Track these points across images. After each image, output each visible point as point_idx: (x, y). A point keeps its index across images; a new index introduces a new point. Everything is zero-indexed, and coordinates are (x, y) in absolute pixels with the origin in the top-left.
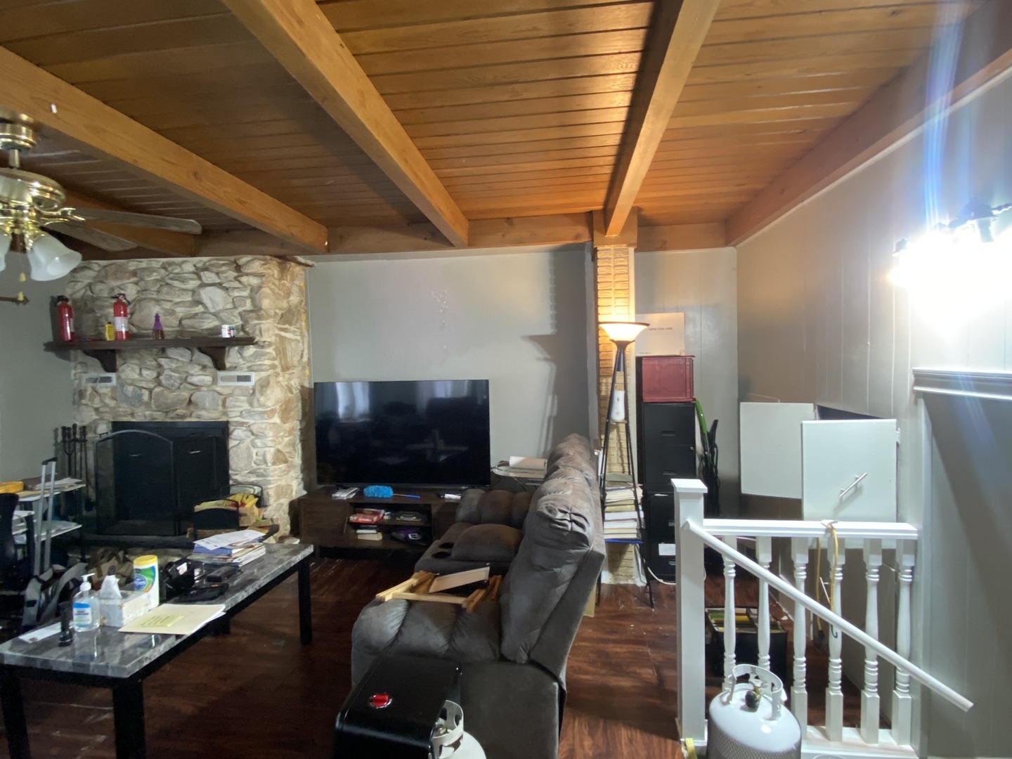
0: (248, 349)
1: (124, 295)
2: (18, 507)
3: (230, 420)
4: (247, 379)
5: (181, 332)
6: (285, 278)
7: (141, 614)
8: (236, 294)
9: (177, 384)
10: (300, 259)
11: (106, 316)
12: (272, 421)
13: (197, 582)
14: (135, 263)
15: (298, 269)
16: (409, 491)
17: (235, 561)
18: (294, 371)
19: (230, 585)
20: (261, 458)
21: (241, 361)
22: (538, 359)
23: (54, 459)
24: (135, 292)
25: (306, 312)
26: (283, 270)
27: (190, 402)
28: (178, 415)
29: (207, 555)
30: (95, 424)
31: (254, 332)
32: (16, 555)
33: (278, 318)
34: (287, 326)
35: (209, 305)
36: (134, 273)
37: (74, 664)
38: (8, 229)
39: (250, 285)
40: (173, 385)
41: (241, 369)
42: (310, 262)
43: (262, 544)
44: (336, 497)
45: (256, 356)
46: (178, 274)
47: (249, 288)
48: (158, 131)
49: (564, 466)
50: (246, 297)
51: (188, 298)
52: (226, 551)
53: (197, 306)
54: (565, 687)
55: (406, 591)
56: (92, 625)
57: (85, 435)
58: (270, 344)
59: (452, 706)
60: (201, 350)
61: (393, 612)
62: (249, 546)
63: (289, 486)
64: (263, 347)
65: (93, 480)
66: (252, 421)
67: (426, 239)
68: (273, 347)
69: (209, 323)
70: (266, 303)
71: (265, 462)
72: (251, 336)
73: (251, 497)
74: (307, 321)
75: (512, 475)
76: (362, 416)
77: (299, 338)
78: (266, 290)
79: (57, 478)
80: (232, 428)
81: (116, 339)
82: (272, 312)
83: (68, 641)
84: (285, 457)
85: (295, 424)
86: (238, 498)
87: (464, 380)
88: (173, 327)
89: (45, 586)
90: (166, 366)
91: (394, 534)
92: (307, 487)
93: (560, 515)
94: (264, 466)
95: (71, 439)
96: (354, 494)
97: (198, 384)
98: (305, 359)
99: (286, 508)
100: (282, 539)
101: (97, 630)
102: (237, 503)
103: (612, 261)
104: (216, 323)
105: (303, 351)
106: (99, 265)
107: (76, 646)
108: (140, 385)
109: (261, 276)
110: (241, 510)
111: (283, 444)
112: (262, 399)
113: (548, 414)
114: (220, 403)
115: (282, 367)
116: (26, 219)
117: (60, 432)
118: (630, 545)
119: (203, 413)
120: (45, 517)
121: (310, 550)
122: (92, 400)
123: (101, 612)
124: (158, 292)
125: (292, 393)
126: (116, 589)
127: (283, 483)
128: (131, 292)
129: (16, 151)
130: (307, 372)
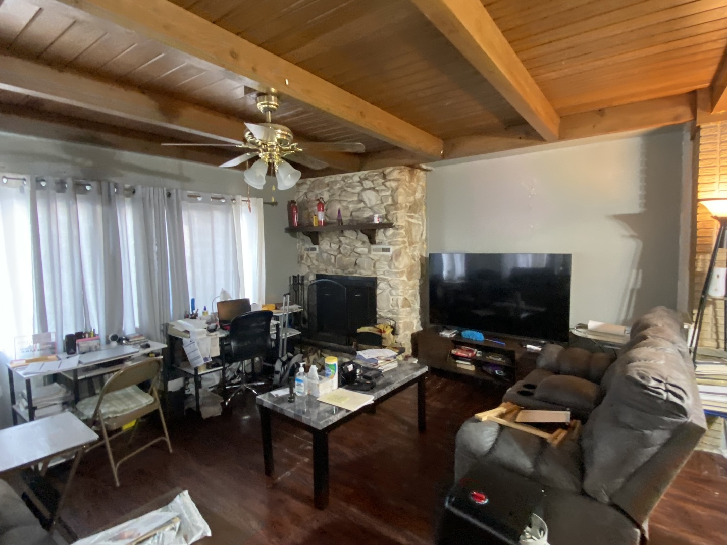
0: (389, 230)
1: (322, 198)
2: (273, 318)
3: (378, 276)
4: (388, 250)
5: (351, 220)
6: (413, 180)
7: (328, 392)
8: (383, 194)
9: (349, 253)
10: (424, 166)
11: (313, 212)
12: (402, 279)
13: (358, 377)
14: (328, 178)
15: (422, 173)
16: (495, 338)
17: (379, 368)
18: (416, 245)
19: (377, 383)
20: (395, 303)
21: (385, 239)
22: (623, 236)
23: (289, 294)
24: (328, 196)
25: (426, 204)
26: (412, 174)
27: (356, 264)
28: (349, 272)
29: (364, 362)
30: (308, 274)
31: (393, 219)
32: (271, 344)
33: (407, 209)
34: (413, 214)
35: (367, 202)
36: (328, 185)
37: (294, 414)
38: (266, 160)
39: (392, 187)
40: (347, 253)
41: (385, 244)
42: (429, 168)
43: (395, 360)
44: (442, 335)
45: (394, 235)
46: (350, 183)
47: (391, 189)
48: (341, 87)
49: (652, 337)
50: (388, 196)
51: (356, 198)
52: (374, 360)
53: (360, 203)
54: (647, 536)
55: (497, 417)
56: (304, 393)
57: (303, 281)
58: (402, 227)
59: (537, 519)
60: (362, 232)
61: (487, 430)
62: (388, 360)
63: (412, 323)
64: (398, 229)
65: (307, 307)
66: (390, 278)
67: (520, 138)
68: (404, 229)
69: (367, 214)
70: (401, 199)
71: (398, 306)
72: (391, 222)
73: (389, 327)
74: (426, 211)
75: (590, 336)
76: (460, 278)
77: (420, 222)
78: (401, 190)
79: (291, 304)
80: (378, 282)
81: (318, 225)
82: (404, 205)
83: (293, 400)
84: (410, 304)
85: (416, 282)
86: (381, 327)
87: (544, 254)
88: (347, 217)
89: (284, 364)
90: (343, 242)
91: (485, 368)
92: (423, 325)
93: (653, 383)
94: (396, 308)
95: (297, 282)
96: (455, 334)
97: (360, 253)
98: (424, 237)
99: (410, 337)
100: (407, 358)
101: (306, 396)
102: (381, 330)
103: (718, 137)
104: (371, 214)
105: (422, 232)
106: (310, 180)
107: (297, 404)
108: (330, 253)
109: (398, 180)
110: (383, 335)
111: (409, 294)
112: (397, 264)
113: (630, 286)
114: (372, 265)
115: (409, 243)
116: (275, 153)
117: (292, 278)
118: (719, 417)
119: (363, 271)
120: (284, 326)
121: (425, 369)
122: (307, 261)
123: (309, 386)
124: (340, 195)
125: (415, 261)
126: (316, 373)
127: (408, 320)
128: (326, 197)
129: (270, 112)
130: (425, 246)
